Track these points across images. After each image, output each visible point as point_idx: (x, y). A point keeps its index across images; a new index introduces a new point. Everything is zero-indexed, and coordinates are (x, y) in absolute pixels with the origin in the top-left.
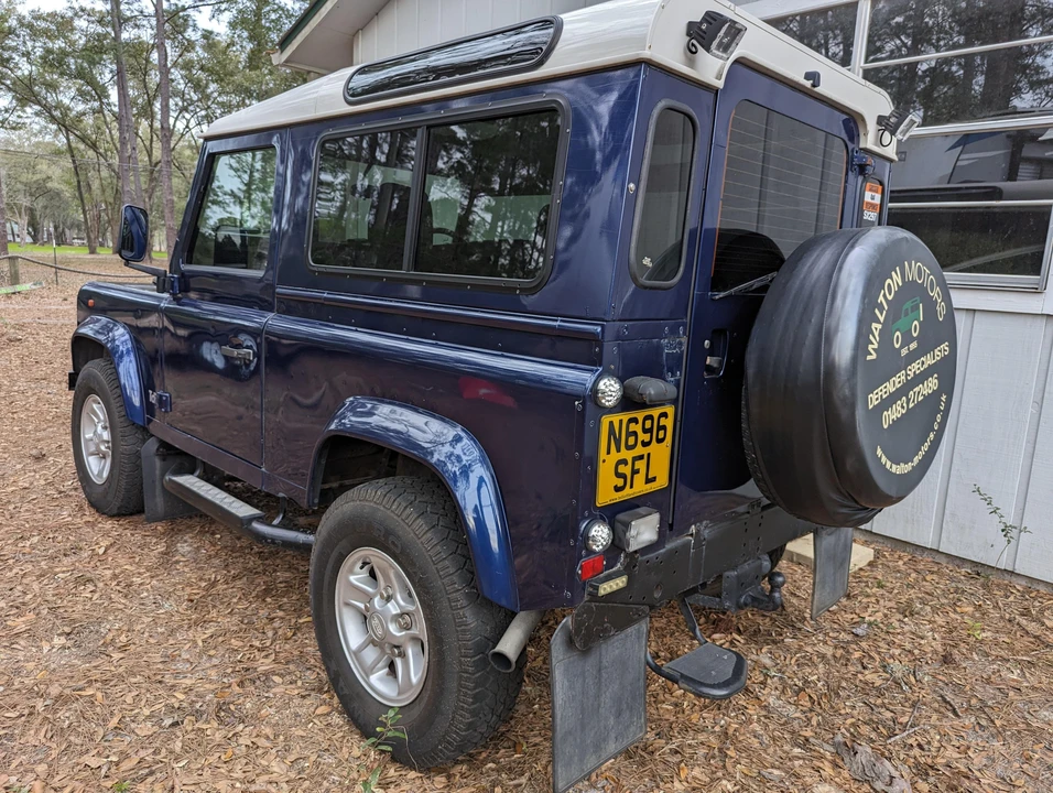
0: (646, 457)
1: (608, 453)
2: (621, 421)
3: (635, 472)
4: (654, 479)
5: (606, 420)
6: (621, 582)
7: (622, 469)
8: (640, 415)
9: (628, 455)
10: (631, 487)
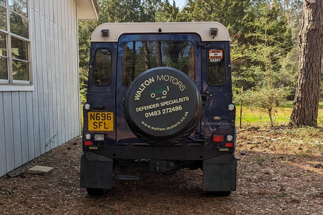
0: (104, 123)
1: (91, 120)
2: (94, 114)
3: (100, 125)
4: (108, 128)
5: (89, 113)
6: (97, 148)
7: (95, 124)
8: (101, 113)
9: (98, 122)
10: (99, 128)
